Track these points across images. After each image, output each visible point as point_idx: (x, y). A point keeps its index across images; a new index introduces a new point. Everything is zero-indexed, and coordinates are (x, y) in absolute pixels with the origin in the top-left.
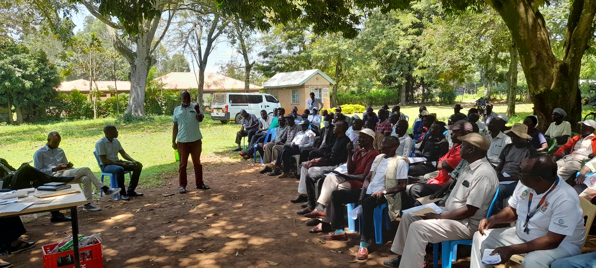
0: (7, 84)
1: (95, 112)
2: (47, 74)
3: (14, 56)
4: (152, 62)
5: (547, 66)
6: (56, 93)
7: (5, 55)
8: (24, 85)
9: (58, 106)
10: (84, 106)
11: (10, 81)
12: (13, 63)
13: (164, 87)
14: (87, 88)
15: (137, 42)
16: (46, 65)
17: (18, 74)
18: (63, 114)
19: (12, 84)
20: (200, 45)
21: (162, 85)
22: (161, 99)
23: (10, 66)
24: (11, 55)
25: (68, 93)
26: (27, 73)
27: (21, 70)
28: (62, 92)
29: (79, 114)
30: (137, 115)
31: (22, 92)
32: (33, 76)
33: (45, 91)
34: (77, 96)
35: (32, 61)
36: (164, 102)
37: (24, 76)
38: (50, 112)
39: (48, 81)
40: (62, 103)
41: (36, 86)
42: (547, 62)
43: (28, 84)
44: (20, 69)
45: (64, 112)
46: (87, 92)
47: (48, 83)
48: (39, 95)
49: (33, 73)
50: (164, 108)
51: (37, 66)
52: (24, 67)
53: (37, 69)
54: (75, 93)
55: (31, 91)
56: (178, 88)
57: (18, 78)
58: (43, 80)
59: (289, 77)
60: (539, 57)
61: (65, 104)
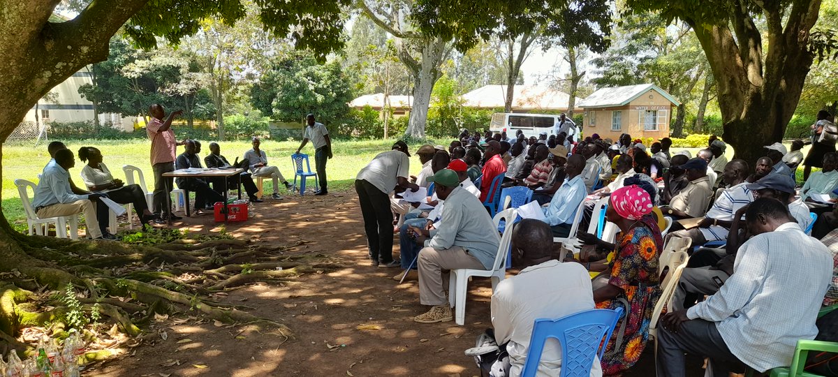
0: (301, 97)
1: (385, 131)
2: (340, 88)
3: (309, 67)
4: (438, 75)
5: (740, 93)
6: (347, 109)
7: (301, 67)
8: (316, 100)
9: (350, 123)
10: (375, 124)
11: (304, 95)
12: (307, 75)
13: (464, 105)
14: (380, 104)
15: (422, 52)
16: (339, 78)
17: (311, 88)
18: (355, 132)
19: (305, 98)
20: (512, 51)
21: (462, 102)
22: (459, 119)
23: (304, 79)
24: (306, 67)
25: (361, 108)
26: (320, 86)
27: (315, 83)
28: (354, 108)
29: (369, 133)
30: (416, 136)
31: (314, 106)
32: (325, 89)
33: (336, 106)
34: (370, 113)
35: (326, 73)
36: (462, 123)
37: (317, 90)
38: (342, 129)
39: (340, 95)
40: (354, 120)
41: (328, 101)
42: (740, 88)
43: (320, 98)
44: (314, 81)
45: (355, 130)
46: (378, 109)
47: (339, 98)
48: (331, 111)
49: (325, 86)
50: (461, 130)
51: (330, 78)
52: (317, 79)
53: (329, 82)
54: (367, 109)
55: (323, 105)
56: (481, 106)
57: (310, 92)
58: (335, 94)
59: (612, 94)
60: (732, 82)
61: (356, 122)
